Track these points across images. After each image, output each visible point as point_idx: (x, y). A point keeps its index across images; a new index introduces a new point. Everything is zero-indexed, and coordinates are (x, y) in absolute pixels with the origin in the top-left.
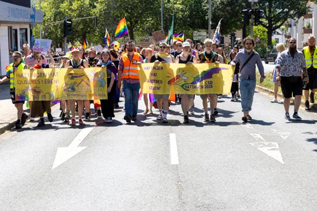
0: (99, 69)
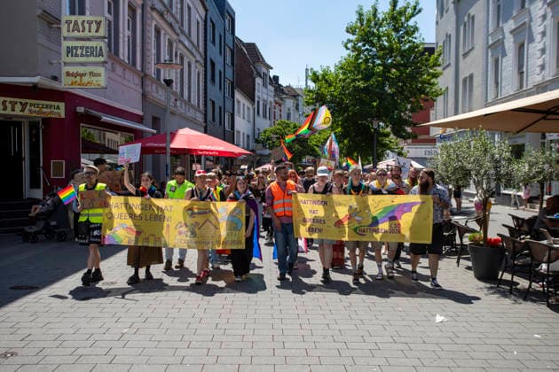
0: (233, 205)
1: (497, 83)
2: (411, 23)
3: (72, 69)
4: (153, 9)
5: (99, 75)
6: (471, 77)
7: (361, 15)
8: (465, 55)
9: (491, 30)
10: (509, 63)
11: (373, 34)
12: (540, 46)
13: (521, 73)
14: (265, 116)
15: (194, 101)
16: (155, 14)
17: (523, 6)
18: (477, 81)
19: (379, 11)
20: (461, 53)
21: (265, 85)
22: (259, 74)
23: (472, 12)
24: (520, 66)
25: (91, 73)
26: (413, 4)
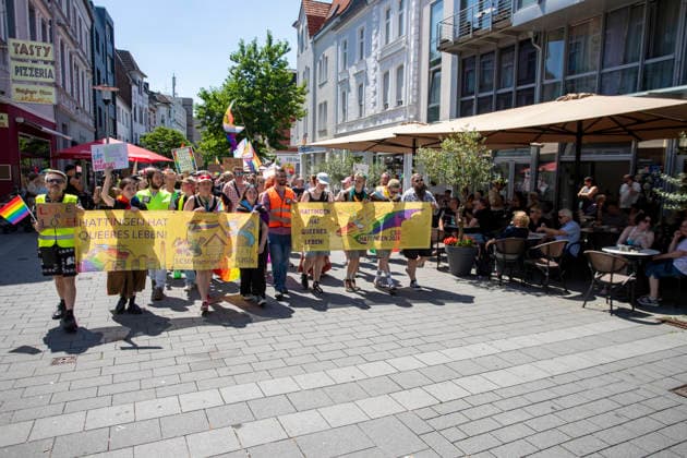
1: (344, 111)
2: (283, 58)
3: (22, 87)
4: (60, 24)
5: (50, 93)
6: (325, 103)
7: (243, 47)
8: (321, 86)
9: (340, 71)
10: (352, 97)
11: (253, 64)
12: (373, 89)
13: (361, 105)
14: (141, 122)
15: (87, 109)
16: (60, 29)
17: (362, 58)
18: (330, 107)
19: (258, 46)
20: (318, 83)
21: (140, 93)
22: (135, 82)
23: (326, 53)
24: (360, 101)
25: (41, 92)
26: (284, 44)
